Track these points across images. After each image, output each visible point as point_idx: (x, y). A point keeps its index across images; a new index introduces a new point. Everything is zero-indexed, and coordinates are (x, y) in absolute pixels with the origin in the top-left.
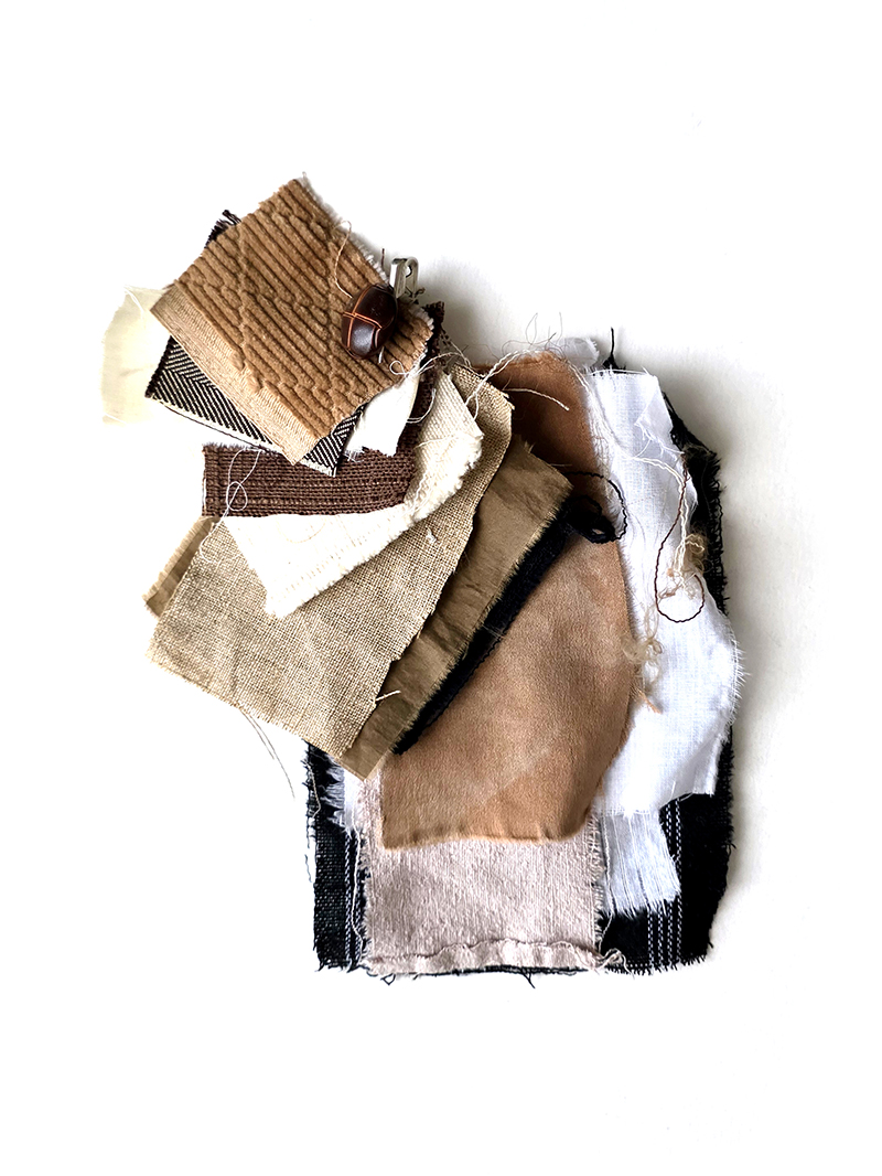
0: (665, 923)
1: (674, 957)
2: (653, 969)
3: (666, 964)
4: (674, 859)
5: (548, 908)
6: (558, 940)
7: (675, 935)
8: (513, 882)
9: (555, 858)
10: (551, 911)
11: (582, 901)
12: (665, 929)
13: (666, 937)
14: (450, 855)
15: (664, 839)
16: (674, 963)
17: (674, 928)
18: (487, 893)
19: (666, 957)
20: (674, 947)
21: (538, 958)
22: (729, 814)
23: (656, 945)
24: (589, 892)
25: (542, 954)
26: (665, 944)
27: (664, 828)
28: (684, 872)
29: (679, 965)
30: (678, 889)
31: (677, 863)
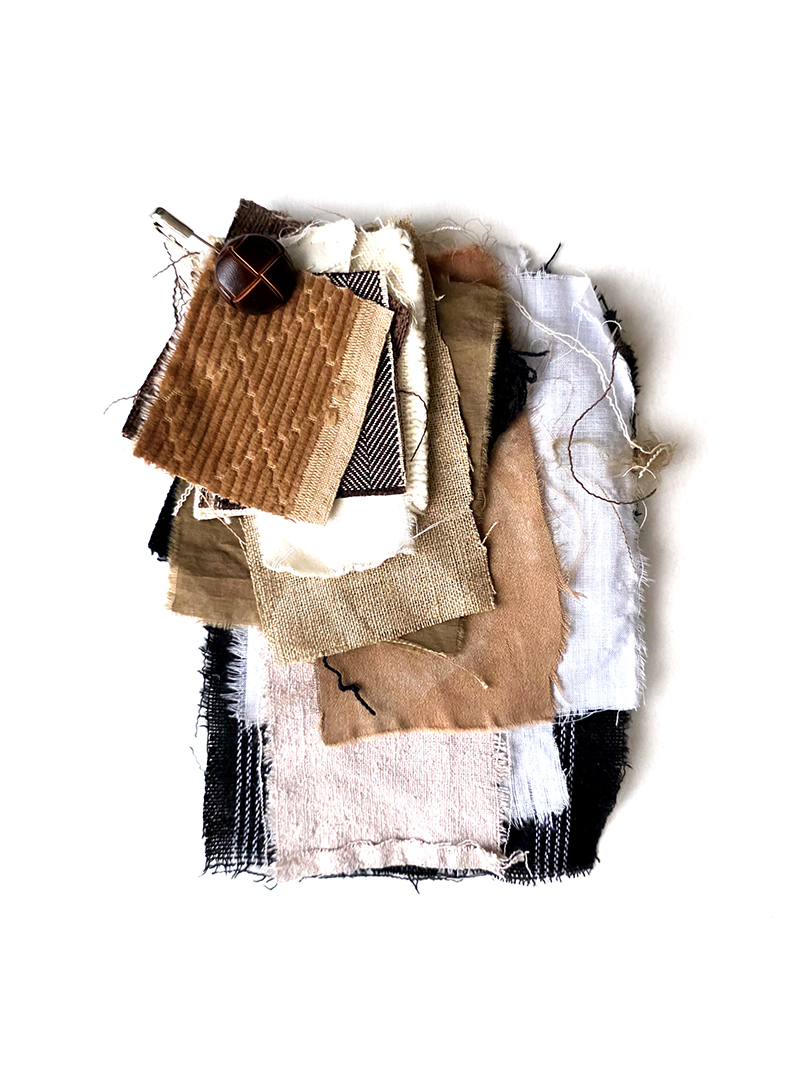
0: (553, 836)
1: (560, 870)
2: (538, 879)
3: (551, 876)
4: (566, 773)
5: (454, 808)
6: (463, 841)
7: (562, 848)
8: (418, 781)
9: (461, 756)
10: (457, 810)
11: (488, 802)
12: (553, 842)
13: (553, 850)
14: (355, 753)
15: (557, 753)
16: (559, 875)
17: (562, 841)
18: (392, 792)
19: (552, 868)
20: (560, 860)
21: (442, 859)
22: (624, 735)
23: (543, 857)
24: (494, 792)
25: (447, 855)
26: (552, 856)
27: (558, 741)
28: (575, 787)
29: (564, 877)
30: (567, 804)
31: (568, 779)
